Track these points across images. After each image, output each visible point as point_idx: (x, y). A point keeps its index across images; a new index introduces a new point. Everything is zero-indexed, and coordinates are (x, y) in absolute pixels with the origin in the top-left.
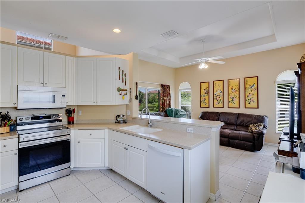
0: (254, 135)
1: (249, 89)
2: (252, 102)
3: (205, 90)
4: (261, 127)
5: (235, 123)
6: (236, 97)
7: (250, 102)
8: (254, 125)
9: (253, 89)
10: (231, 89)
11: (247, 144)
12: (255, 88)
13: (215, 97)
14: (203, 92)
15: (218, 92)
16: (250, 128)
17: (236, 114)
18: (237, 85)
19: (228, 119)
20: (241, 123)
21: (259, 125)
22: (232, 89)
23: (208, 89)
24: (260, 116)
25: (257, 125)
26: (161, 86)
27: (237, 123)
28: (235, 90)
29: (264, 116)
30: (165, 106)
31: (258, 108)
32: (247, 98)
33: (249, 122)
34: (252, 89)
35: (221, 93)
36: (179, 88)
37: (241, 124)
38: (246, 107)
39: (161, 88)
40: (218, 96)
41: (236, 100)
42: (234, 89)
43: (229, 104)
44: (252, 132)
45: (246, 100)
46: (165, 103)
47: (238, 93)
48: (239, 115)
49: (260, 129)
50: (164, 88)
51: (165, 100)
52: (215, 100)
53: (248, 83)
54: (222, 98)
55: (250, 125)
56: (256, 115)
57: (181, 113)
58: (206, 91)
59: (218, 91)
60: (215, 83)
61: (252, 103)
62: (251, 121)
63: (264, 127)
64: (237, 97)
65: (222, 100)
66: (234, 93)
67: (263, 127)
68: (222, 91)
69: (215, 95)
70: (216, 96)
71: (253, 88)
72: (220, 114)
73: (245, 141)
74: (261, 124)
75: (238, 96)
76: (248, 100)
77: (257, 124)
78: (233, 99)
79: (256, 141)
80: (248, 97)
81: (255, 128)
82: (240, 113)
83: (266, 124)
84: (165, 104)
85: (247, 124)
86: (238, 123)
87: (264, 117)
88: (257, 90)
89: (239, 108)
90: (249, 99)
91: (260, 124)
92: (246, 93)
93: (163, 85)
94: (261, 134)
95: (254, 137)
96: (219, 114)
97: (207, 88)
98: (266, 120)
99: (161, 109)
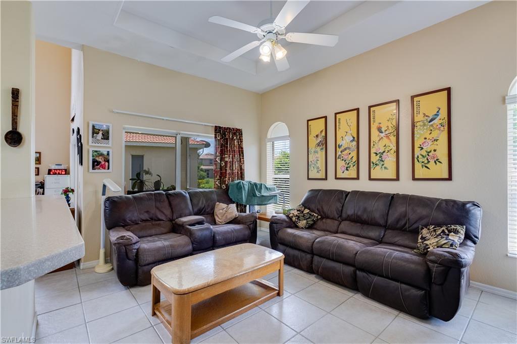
0: (430, 264)
1: (424, 125)
2: (432, 162)
3: (317, 136)
4: (457, 239)
5: (382, 222)
6: (388, 151)
7: (426, 162)
8: (435, 231)
9: (435, 126)
10: (377, 130)
11: (407, 293)
12: (441, 121)
13: (339, 153)
14: (313, 142)
15: (346, 141)
16: (422, 238)
17: (387, 195)
18: (391, 117)
19: (365, 210)
20: (398, 221)
21: (450, 231)
22: (380, 131)
23: (323, 134)
24: (454, 202)
25: (443, 231)
26: (216, 130)
27: (387, 222)
28: (387, 132)
29: (469, 202)
30: (227, 176)
31: (450, 178)
32: (417, 152)
33: (421, 219)
34: (432, 125)
35: (352, 141)
36: (269, 136)
37: (398, 226)
38: (416, 177)
39: (216, 135)
40: (345, 149)
41: (390, 160)
42: (383, 130)
43: (372, 170)
44: (425, 253)
45: (416, 156)
46: (226, 170)
47: (393, 139)
48: (392, 199)
49: (452, 245)
50: (224, 134)
51: (226, 163)
52: (338, 161)
53: (422, 111)
54: (354, 154)
55: (422, 229)
56: (442, 200)
57: (265, 193)
58: (319, 139)
59: (346, 137)
60: (339, 119)
61: (431, 164)
62: (427, 216)
63: (469, 237)
64: (392, 152)
65: (355, 159)
66: (385, 141)
67: (463, 237)
68: (355, 136)
69: (340, 147)
70: (341, 150)
71: (436, 121)
72: (347, 196)
73: (402, 282)
74: (458, 227)
75: (395, 149)
76: (420, 157)
77: (444, 228)
78: (380, 157)
79: (436, 288)
80: (422, 148)
81: (437, 240)
82: (398, 195)
83: (476, 228)
84: (226, 173)
85: (415, 226)
86: (389, 221)
87: (468, 206)
88: (446, 127)
89: (398, 179)
90: (424, 153)
91: (453, 227)
92: (416, 139)
93: (220, 127)
94: (454, 266)
95: (429, 271)
96: (344, 195)
97: (322, 132)
98: (474, 214)
99: (217, 183)
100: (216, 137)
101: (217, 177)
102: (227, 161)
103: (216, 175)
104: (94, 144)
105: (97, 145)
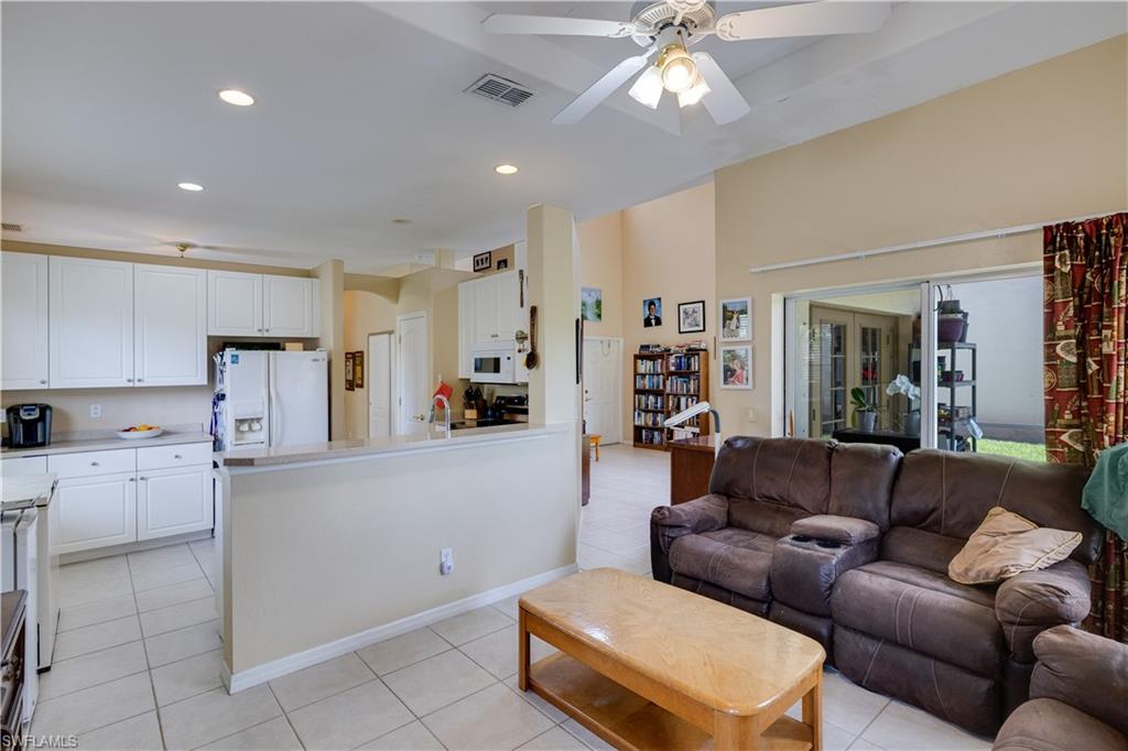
26: (1049, 243)
99: (1064, 438)
100: (1050, 269)
101: (1060, 415)
102: (1110, 356)
103: (1056, 407)
104: (726, 340)
105: (731, 339)
